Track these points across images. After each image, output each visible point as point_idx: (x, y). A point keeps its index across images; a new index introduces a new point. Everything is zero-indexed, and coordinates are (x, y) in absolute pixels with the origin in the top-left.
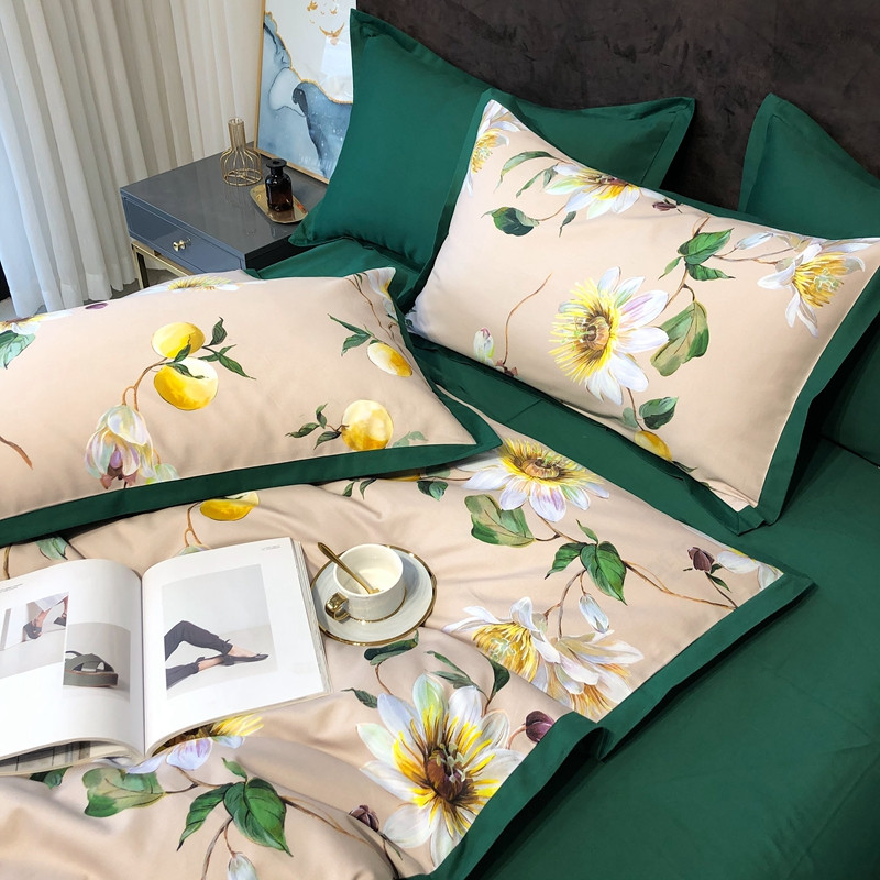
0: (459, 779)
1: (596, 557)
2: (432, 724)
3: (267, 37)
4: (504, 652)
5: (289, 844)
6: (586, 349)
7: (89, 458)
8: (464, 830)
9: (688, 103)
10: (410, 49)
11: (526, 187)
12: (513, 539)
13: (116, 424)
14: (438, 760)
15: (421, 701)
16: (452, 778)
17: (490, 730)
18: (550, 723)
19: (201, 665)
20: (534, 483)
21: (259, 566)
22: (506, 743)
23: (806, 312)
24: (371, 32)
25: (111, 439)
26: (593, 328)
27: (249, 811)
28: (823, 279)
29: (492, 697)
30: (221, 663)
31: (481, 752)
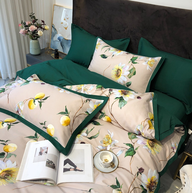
6: (117, 75)
11: (106, 51)
23: (150, 68)
24: (75, 27)
26: (118, 72)
28: (152, 63)
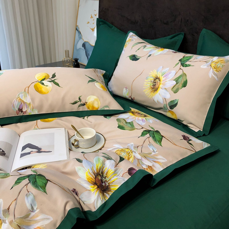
0: (106, 185)
1: (154, 134)
2: (99, 168)
3: (77, 31)
5: (47, 191)
6: (153, 88)
7: (13, 105)
8: (106, 200)
9: (182, 34)
10: (111, 27)
11: (138, 50)
12: (130, 129)
13: (22, 96)
14: (100, 178)
15: (96, 162)
16: (103, 184)
17: (117, 171)
18: (136, 170)
19: (32, 153)
21: (54, 133)
22: (121, 175)
23: (214, 74)
24: (101, 24)
25: (20, 100)
26: (155, 82)
27: (36, 181)
28: (219, 65)
29: (118, 163)
31: (113, 177)
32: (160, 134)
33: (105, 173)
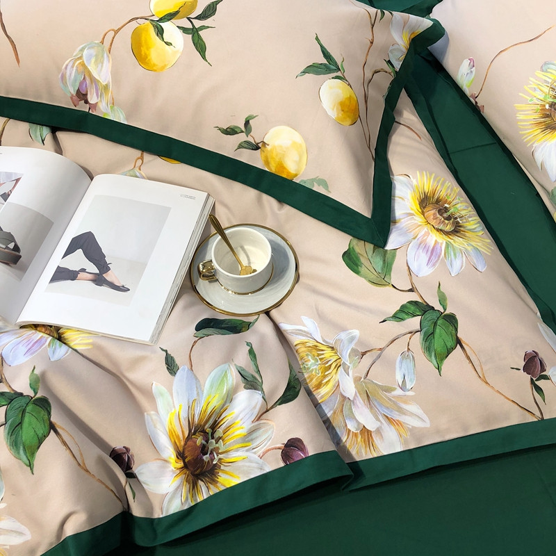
1: (435, 324)
2: (209, 410)
4: (311, 369)
5: (36, 463)
12: (373, 277)
14: (199, 440)
15: (211, 386)
16: (206, 458)
17: (254, 435)
18: (304, 453)
19: (81, 275)
20: (426, 229)
21: (170, 208)
22: (260, 453)
27: (20, 423)
29: (272, 408)
30: (93, 281)
31: (237, 450)
32: (456, 330)
33: (223, 426)
